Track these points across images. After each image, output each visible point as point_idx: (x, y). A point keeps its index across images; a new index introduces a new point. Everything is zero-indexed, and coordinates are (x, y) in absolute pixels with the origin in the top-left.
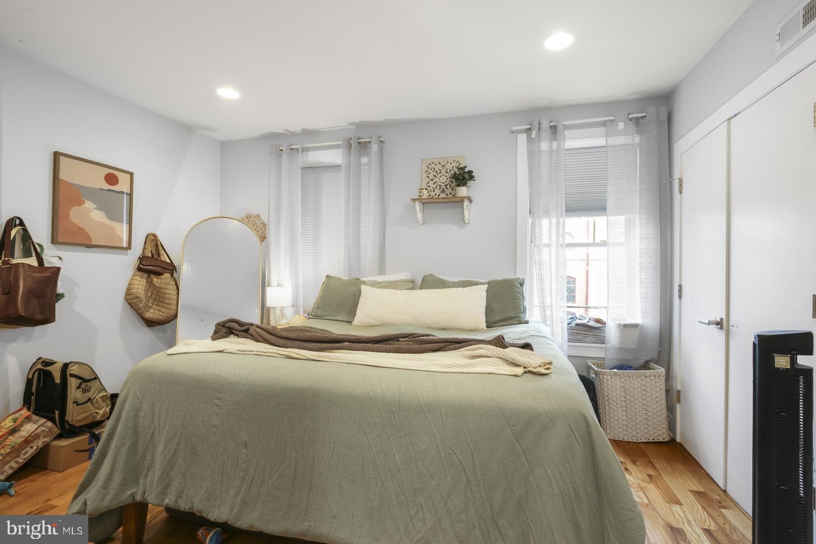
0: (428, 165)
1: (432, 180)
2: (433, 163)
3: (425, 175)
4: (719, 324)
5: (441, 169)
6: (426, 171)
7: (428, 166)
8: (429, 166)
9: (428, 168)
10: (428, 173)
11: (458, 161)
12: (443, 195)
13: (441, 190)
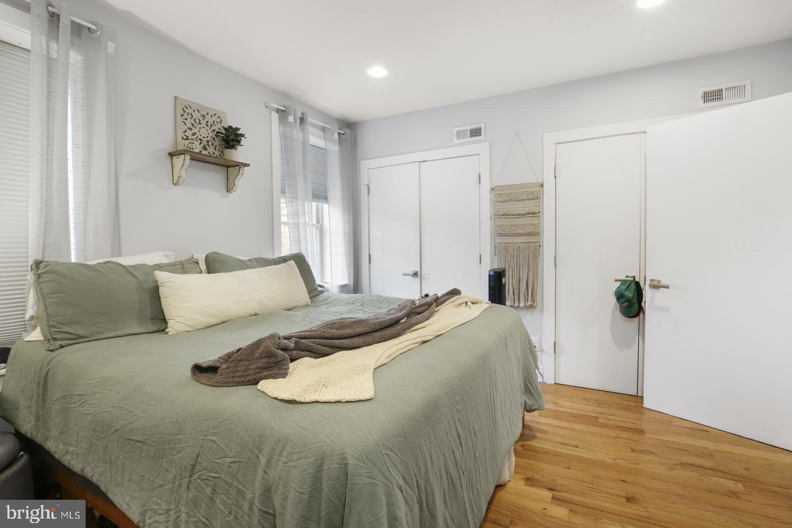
0: (183, 106)
1: (191, 129)
2: (191, 108)
3: (180, 120)
4: (415, 274)
5: (201, 119)
6: (182, 115)
7: (183, 109)
8: (185, 109)
9: (184, 112)
10: (183, 117)
11: (219, 117)
12: (204, 152)
13: (202, 145)
